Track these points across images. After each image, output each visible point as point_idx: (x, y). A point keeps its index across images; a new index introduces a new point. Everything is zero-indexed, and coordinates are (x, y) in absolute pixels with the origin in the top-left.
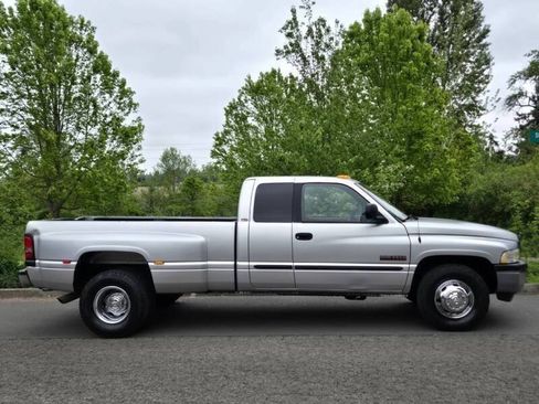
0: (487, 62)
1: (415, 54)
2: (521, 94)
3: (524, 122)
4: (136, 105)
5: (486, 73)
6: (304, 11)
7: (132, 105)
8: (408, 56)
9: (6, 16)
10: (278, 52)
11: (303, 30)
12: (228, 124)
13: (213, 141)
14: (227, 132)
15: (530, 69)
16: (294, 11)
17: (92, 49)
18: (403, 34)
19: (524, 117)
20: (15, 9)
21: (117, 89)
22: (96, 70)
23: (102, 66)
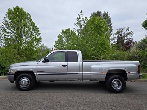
0: (112, 30)
1: (103, 26)
2: (115, 38)
3: (115, 43)
4: (40, 34)
5: (112, 32)
6: (82, 15)
7: (39, 34)
8: (102, 27)
9: (11, 11)
10: (75, 25)
11: (81, 19)
12: (58, 40)
13: (55, 43)
14: (58, 41)
15: (117, 33)
16: (79, 15)
17: (30, 20)
18: (100, 22)
19: (115, 42)
20: (13, 10)
21: (36, 30)
22: (31, 25)
23: (33, 24)
